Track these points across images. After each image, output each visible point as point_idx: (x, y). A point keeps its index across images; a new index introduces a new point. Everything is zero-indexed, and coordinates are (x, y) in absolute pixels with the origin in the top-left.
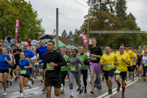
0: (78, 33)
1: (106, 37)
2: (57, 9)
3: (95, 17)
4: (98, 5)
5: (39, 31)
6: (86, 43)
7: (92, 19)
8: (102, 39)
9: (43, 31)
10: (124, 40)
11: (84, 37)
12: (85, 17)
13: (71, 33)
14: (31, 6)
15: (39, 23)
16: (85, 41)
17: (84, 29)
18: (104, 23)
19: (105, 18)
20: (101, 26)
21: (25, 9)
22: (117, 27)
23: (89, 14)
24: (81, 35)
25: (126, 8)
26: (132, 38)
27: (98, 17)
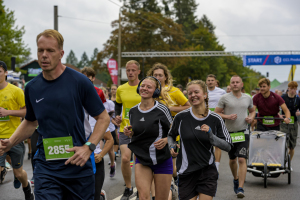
0: (100, 56)
2: (56, 8)
3: (134, 25)
5: (19, 53)
6: (116, 77)
7: (126, 28)
9: (28, 54)
10: (192, 71)
11: (112, 65)
12: (113, 24)
13: (85, 57)
15: (18, 35)
16: (114, 73)
17: (112, 49)
18: (151, 36)
19: (154, 27)
20: (145, 41)
22: (178, 44)
23: (121, 19)
24: (105, 61)
25: (195, 6)
26: (208, 67)
27: (139, 23)
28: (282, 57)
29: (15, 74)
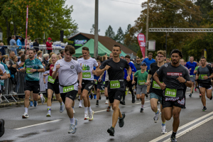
0: (132, 30)
1: (178, 37)
3: (160, 6)
5: (68, 27)
6: (144, 48)
7: (155, 8)
8: (171, 41)
9: (75, 28)
10: (208, 44)
11: (141, 38)
12: (143, 5)
13: (120, 30)
15: (68, 13)
16: (143, 45)
17: (142, 25)
18: (174, 15)
19: (176, 8)
20: (170, 20)
22: (196, 22)
23: (150, 1)
24: (136, 35)
27: (165, 5)
29: (63, 44)
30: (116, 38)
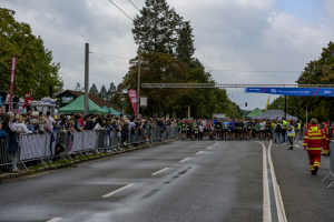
0: (121, 86)
1: (165, 92)
2: (87, 45)
3: (147, 62)
4: (151, 43)
5: (55, 84)
6: (136, 104)
7: (143, 65)
8: (158, 96)
9: (61, 85)
10: (191, 101)
12: (131, 61)
13: (103, 88)
14: (41, 42)
15: (55, 70)
16: (134, 101)
17: (132, 80)
18: (160, 72)
19: (164, 64)
20: (157, 78)
21: (32, 47)
22: (180, 77)
23: (137, 58)
24: (125, 91)
25: (193, 50)
26: (203, 97)
27: (152, 61)
28: (277, 89)
30: (100, 95)
